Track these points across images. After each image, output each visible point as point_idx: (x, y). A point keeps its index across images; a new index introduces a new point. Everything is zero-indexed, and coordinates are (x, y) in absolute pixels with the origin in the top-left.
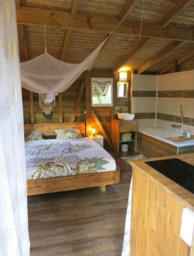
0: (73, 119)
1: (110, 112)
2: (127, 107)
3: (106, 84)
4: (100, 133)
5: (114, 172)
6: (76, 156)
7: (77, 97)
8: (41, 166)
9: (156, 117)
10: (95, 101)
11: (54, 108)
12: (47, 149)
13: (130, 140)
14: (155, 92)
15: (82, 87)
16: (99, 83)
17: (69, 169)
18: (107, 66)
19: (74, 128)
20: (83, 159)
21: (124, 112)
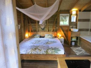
0: (52, 30)
1: (68, 28)
2: (75, 26)
3: (66, 16)
4: (63, 37)
5: (63, 55)
6: (48, 46)
7: (54, 22)
8: (33, 49)
9: (89, 30)
10: (62, 23)
11: (45, 26)
12: (39, 42)
13: (76, 40)
14: (90, 19)
15: (56, 18)
16: (63, 16)
17: (43, 51)
18: (66, 9)
19: (52, 34)
20: (50, 48)
21: (74, 28)
